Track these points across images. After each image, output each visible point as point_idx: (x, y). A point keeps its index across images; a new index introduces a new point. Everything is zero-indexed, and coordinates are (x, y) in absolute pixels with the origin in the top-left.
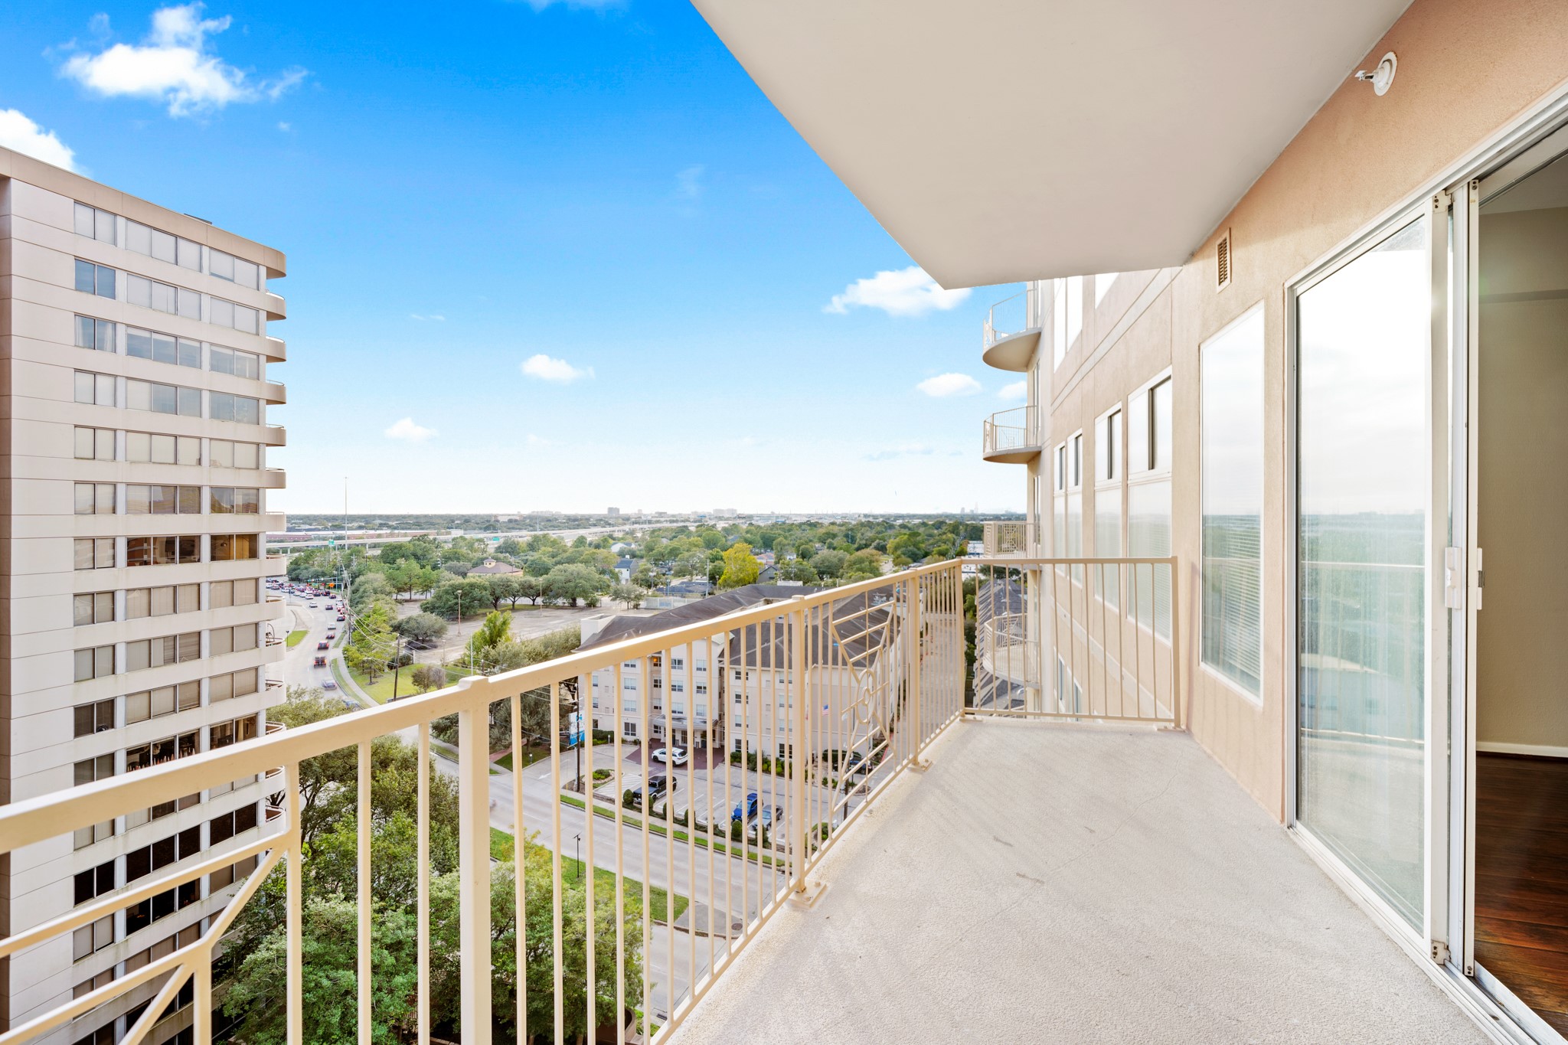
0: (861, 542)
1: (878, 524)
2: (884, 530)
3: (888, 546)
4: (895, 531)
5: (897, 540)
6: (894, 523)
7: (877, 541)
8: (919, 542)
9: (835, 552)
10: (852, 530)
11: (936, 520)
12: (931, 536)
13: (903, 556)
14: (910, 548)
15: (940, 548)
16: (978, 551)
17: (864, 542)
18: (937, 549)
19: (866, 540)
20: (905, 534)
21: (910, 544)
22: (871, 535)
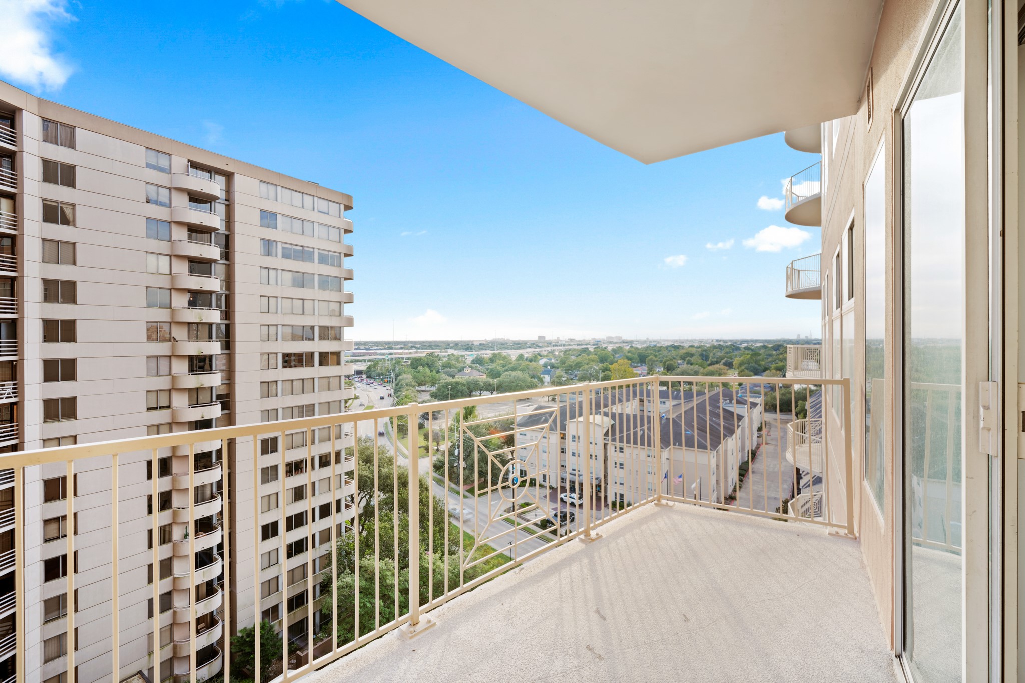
0: (713, 360)
1: (727, 347)
2: (731, 351)
3: (734, 363)
4: (740, 352)
5: (742, 358)
6: (740, 346)
7: (726, 359)
8: (760, 360)
9: (692, 367)
10: (705, 351)
11: (775, 344)
12: (770, 355)
13: (746, 370)
14: (753, 364)
15: (777, 365)
16: (811, 367)
17: (715, 360)
18: (775, 365)
19: (717, 358)
20: (748, 354)
21: (752, 361)
22: (721, 355)
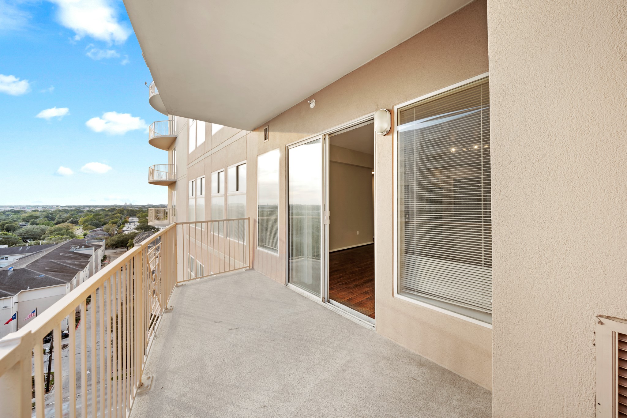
0: (59, 220)
1: (72, 210)
2: (76, 213)
3: (79, 221)
4: (84, 213)
5: (86, 218)
6: (83, 210)
7: (71, 219)
8: (100, 218)
9: (38, 226)
10: (51, 214)
11: (110, 208)
12: (107, 215)
13: (90, 225)
14: (96, 221)
15: (113, 220)
16: (134, 221)
17: (61, 220)
18: (111, 221)
19: (63, 219)
20: (91, 215)
21: (94, 219)
22: (67, 216)
